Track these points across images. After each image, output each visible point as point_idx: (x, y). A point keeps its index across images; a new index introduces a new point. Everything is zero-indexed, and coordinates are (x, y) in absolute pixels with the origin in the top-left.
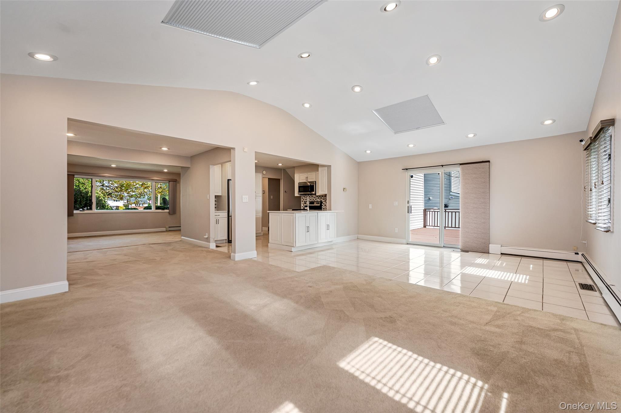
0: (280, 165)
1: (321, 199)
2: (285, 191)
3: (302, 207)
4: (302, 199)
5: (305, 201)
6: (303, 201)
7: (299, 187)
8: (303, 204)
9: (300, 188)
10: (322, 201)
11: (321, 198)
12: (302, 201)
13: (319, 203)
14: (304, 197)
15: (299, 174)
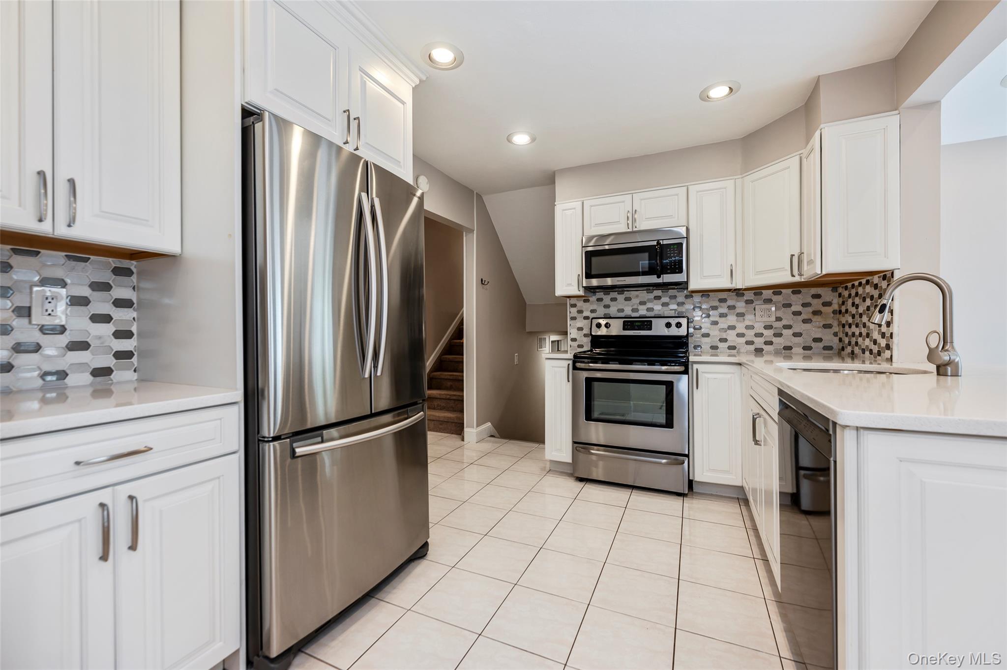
2: (482, 280)
4: (574, 310)
5: (586, 318)
6: (580, 317)
12: (574, 318)
14: (581, 300)
15: (584, 199)
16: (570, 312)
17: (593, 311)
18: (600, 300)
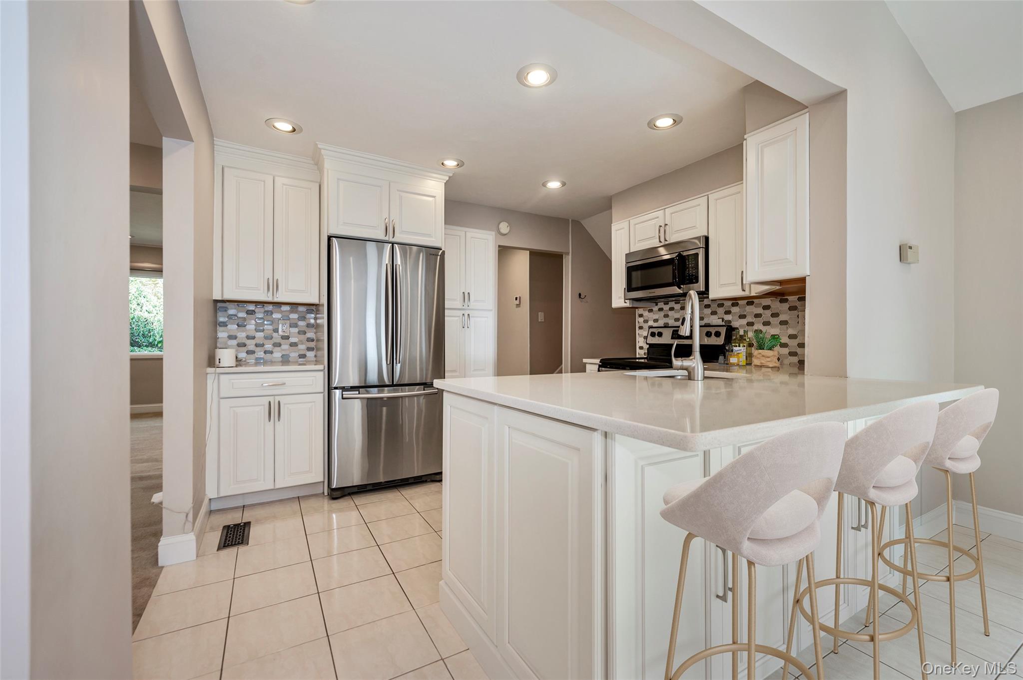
0: (554, 185)
1: (728, 317)
2: (580, 295)
3: (641, 348)
4: (641, 320)
5: (651, 327)
6: (646, 326)
7: (630, 270)
8: (646, 338)
9: (634, 274)
10: (735, 324)
11: (728, 312)
12: (641, 328)
13: (718, 334)
14: (646, 311)
15: (629, 219)
16: (638, 322)
17: (656, 321)
18: (661, 310)
